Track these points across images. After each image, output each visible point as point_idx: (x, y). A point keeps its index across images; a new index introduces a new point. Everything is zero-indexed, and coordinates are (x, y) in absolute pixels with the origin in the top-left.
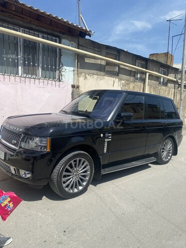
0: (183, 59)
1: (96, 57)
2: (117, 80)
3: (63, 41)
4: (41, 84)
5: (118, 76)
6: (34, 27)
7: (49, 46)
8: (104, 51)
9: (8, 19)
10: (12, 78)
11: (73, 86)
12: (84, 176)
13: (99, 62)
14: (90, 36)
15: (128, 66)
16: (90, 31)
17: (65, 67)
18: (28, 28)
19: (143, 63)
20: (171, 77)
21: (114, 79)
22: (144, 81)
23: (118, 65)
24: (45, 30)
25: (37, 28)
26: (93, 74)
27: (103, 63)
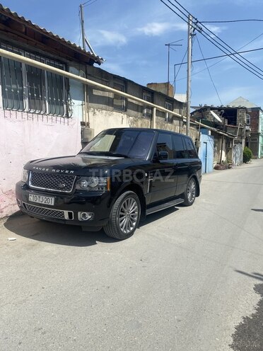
0: (187, 92)
1: (105, 89)
2: (126, 115)
3: (71, 68)
4: (50, 121)
5: (126, 111)
6: (40, 51)
7: (56, 74)
8: (112, 82)
9: (14, 41)
10: (19, 113)
11: (83, 124)
12: (132, 216)
13: (107, 94)
14: (100, 64)
15: (135, 99)
16: (102, 59)
17: (73, 101)
18: (34, 53)
19: (149, 95)
20: (176, 112)
21: (122, 115)
22: (151, 117)
23: (126, 98)
24: (52, 56)
25: (44, 53)
26: (102, 109)
27: (111, 96)
